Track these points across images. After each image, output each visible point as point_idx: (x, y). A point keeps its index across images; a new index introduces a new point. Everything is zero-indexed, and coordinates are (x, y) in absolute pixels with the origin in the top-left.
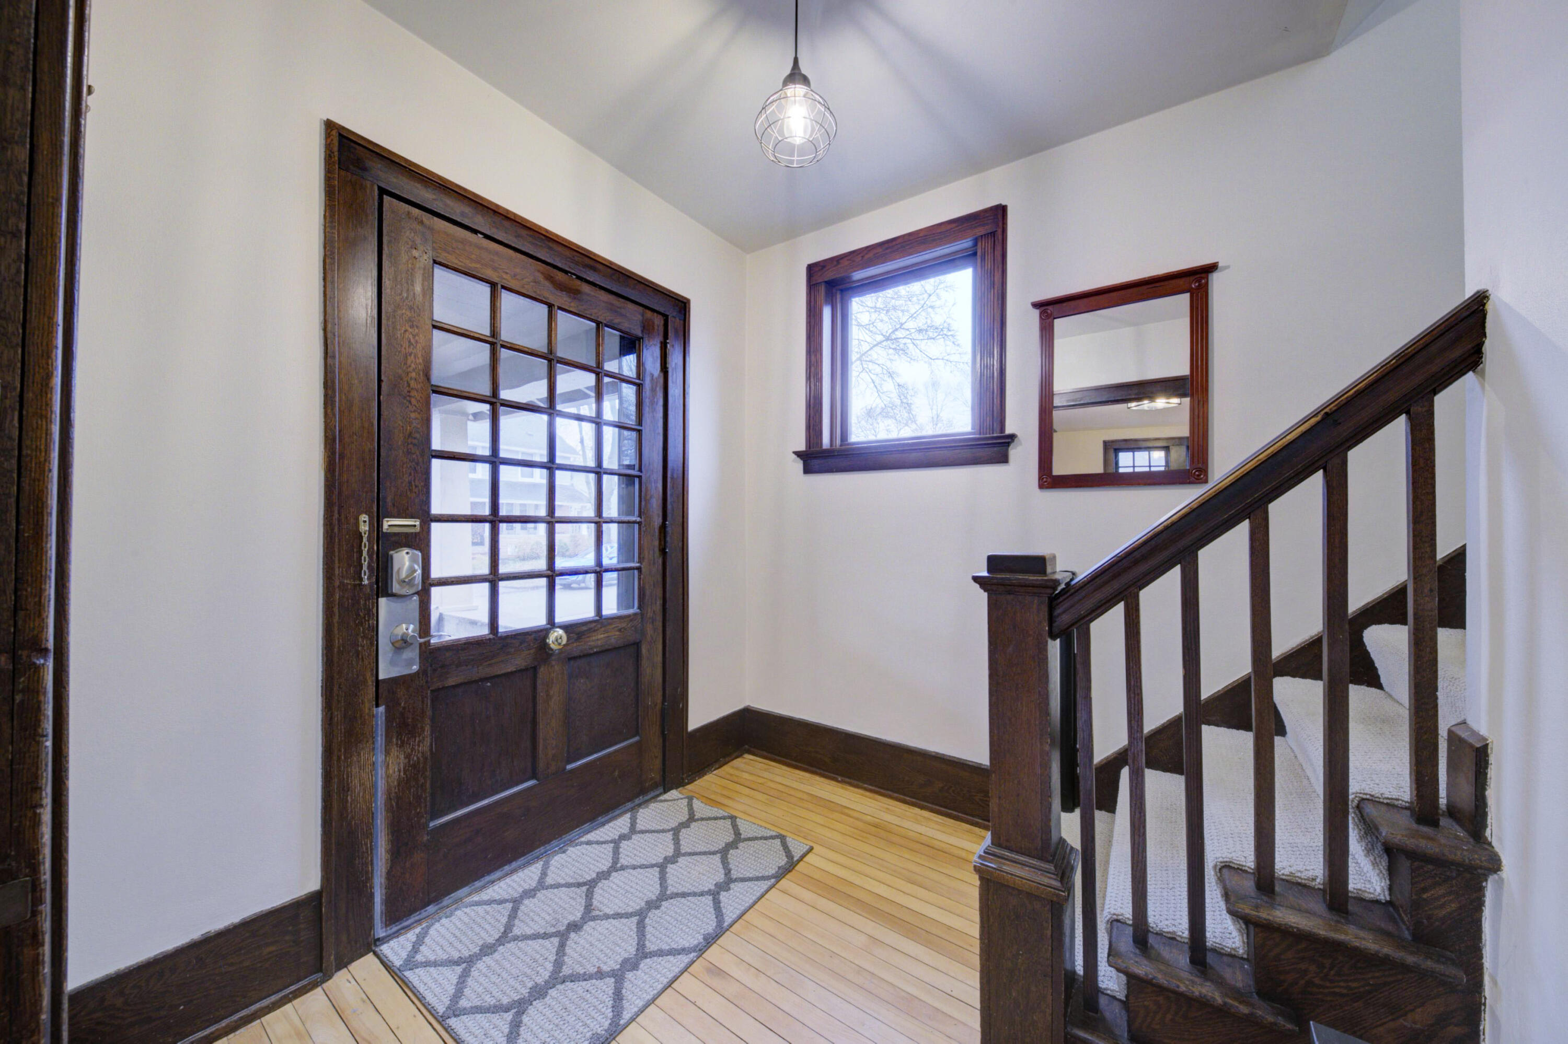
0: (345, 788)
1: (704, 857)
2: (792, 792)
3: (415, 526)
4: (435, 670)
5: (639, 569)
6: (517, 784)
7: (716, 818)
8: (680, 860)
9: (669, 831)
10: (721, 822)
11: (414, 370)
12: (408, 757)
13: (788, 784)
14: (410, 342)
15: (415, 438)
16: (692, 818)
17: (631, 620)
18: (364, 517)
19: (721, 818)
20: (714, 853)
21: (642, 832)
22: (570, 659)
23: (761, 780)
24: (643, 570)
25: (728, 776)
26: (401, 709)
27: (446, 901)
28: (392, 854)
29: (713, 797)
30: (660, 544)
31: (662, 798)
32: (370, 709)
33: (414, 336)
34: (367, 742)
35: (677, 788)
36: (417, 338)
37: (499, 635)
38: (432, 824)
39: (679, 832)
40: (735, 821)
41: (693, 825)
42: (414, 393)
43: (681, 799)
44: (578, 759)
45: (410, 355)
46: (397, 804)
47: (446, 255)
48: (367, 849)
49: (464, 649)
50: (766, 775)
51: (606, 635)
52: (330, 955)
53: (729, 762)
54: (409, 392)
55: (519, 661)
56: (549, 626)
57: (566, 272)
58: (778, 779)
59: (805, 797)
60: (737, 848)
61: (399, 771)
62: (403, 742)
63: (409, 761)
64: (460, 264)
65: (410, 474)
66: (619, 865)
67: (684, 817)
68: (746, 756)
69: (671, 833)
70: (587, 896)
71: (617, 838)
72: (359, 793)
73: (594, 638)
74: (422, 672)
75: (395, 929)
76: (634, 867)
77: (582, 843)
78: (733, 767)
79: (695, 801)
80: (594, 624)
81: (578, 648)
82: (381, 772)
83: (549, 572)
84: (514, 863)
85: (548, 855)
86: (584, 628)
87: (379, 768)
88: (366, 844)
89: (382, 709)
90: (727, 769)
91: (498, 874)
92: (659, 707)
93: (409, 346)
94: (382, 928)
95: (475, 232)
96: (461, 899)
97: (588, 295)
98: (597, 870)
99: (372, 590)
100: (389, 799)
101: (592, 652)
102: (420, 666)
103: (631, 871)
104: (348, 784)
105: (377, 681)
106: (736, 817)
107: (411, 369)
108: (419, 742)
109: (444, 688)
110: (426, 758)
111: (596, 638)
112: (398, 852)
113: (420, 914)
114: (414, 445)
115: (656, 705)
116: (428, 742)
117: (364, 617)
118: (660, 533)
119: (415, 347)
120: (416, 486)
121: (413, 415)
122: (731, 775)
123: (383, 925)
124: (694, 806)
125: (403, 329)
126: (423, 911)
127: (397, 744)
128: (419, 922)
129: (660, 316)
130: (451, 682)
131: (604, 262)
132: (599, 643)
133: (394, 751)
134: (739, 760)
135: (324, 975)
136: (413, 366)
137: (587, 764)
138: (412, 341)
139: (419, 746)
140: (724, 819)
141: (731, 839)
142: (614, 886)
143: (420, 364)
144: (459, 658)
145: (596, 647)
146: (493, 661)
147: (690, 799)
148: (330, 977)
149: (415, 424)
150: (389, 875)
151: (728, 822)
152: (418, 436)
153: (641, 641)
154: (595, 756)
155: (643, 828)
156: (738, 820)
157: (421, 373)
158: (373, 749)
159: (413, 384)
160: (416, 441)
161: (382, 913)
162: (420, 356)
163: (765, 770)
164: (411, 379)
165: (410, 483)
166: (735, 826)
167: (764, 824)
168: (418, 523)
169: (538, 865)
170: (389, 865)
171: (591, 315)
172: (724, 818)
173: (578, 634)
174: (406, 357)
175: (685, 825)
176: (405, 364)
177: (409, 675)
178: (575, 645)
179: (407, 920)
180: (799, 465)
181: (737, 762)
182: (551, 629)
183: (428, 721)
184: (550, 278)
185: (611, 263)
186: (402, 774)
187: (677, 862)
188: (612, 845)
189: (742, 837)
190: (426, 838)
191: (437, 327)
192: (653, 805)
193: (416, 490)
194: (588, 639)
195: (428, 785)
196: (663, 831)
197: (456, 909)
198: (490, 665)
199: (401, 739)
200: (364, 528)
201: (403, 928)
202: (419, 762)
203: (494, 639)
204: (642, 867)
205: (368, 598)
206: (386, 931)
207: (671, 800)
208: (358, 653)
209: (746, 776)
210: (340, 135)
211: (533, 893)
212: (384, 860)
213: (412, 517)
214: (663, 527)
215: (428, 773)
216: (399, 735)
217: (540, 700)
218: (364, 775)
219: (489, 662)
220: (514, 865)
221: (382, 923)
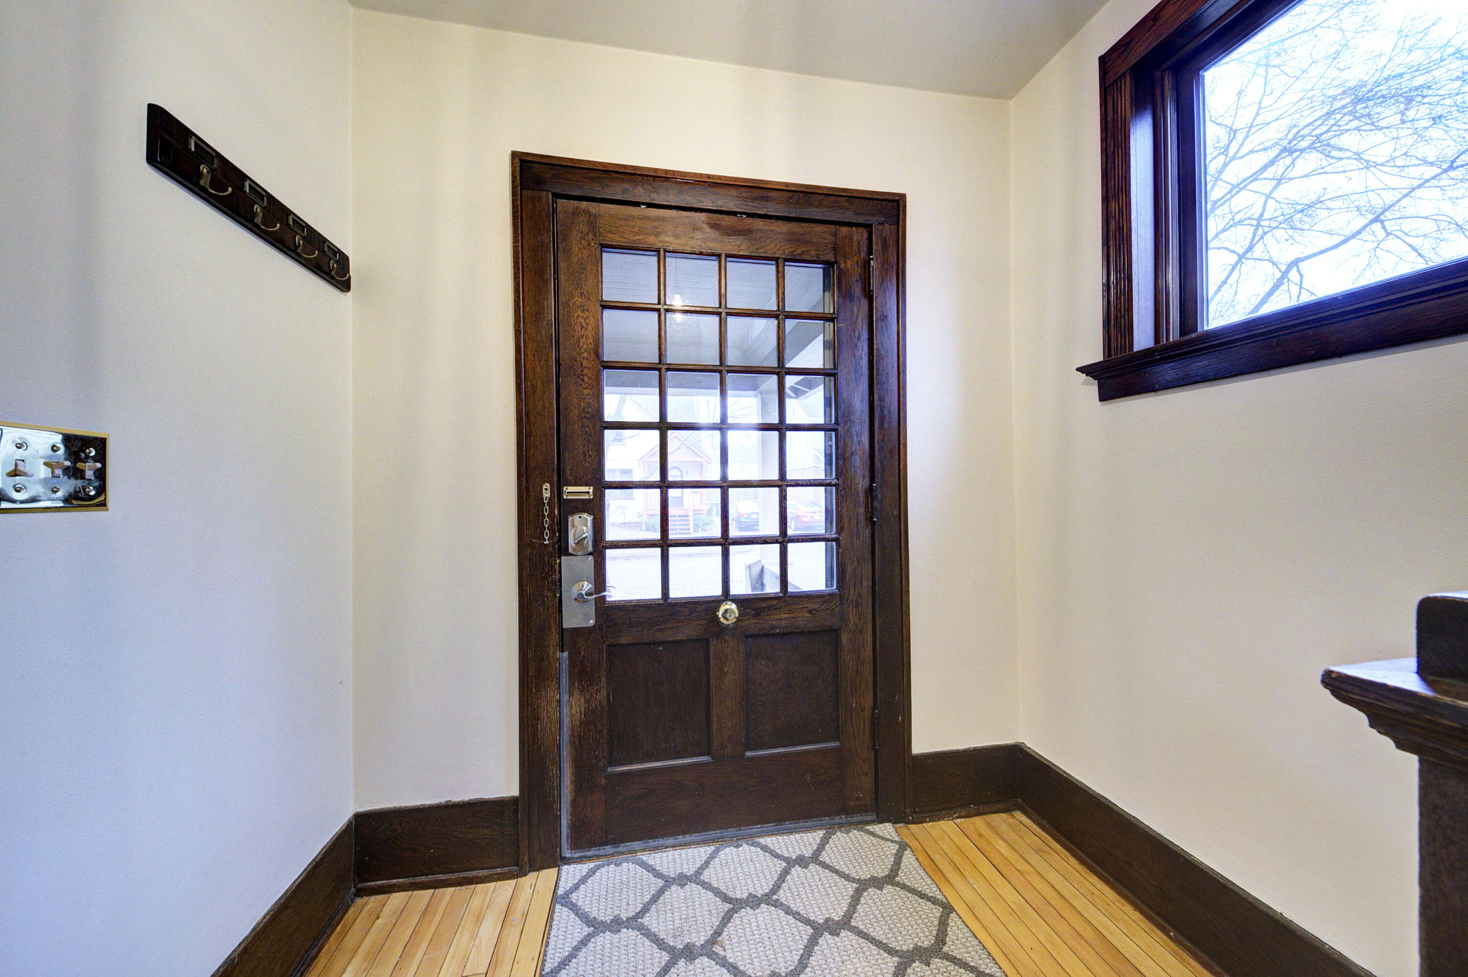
0: (536, 717)
1: (874, 949)
2: (1068, 914)
3: (588, 493)
4: (609, 627)
5: (836, 540)
6: (691, 756)
7: (922, 896)
8: (843, 933)
9: (854, 880)
10: (927, 905)
11: (586, 350)
12: (587, 702)
13: (1065, 893)
14: (582, 325)
15: (588, 413)
16: (891, 879)
17: (826, 602)
18: (547, 486)
19: (929, 899)
20: (891, 951)
21: (824, 865)
22: (747, 637)
23: (1022, 865)
24: (842, 542)
25: (975, 837)
26: (581, 658)
27: (622, 848)
28: (576, 786)
29: (937, 857)
30: (866, 512)
31: (870, 828)
32: (554, 653)
33: (585, 319)
34: (552, 681)
35: (895, 822)
36: (587, 320)
37: (669, 601)
38: (609, 770)
39: (865, 890)
40: (948, 915)
41: (888, 889)
42: (586, 371)
43: (892, 841)
44: (761, 749)
45: (582, 337)
46: (580, 741)
47: (612, 235)
48: (553, 775)
49: (634, 611)
50: (1035, 859)
51: (792, 615)
52: (525, 855)
53: (985, 814)
54: (582, 371)
55: (688, 631)
56: (723, 598)
57: (734, 214)
58: (1053, 877)
59: (1089, 934)
60: (928, 964)
61: (581, 713)
62: (583, 687)
63: (589, 707)
64: (624, 240)
65: (584, 446)
66: (775, 897)
67: (882, 871)
68: (1018, 814)
69: (855, 885)
70: (723, 919)
71: (794, 858)
72: (546, 724)
73: (776, 617)
74: (597, 627)
75: (578, 855)
76: (788, 911)
77: (759, 845)
78: (989, 825)
79: (908, 852)
80: (776, 602)
81: (753, 624)
82: (566, 710)
83: (722, 540)
84: (688, 836)
85: (723, 841)
86: (764, 605)
87: (565, 707)
88: (553, 771)
89: (566, 654)
90: (979, 822)
91: (670, 841)
92: (867, 713)
93: (581, 330)
94: (568, 849)
95: (637, 204)
96: (635, 852)
97: (760, 231)
98: (752, 890)
99: (554, 549)
100: (572, 735)
101: (774, 632)
102: (596, 621)
103: (782, 914)
104: (538, 714)
105: (562, 629)
106: (952, 910)
107: (583, 350)
108: (597, 690)
109: (617, 645)
110: (603, 707)
111: (778, 617)
112: (581, 786)
113: (599, 850)
114: (588, 418)
115: (863, 710)
116: (604, 693)
117: (549, 573)
118: (866, 498)
119: (587, 329)
120: (590, 456)
121: (586, 392)
122: (980, 835)
123: (569, 847)
124: (904, 860)
125: (576, 315)
126: (602, 848)
127: (578, 688)
128: (598, 857)
129: (861, 230)
130: (624, 640)
131: (778, 187)
132: (783, 623)
133: (576, 693)
134: (1003, 815)
135: (520, 870)
136: (585, 347)
137: (773, 756)
138: (584, 324)
139: (597, 694)
140: (934, 903)
141: (926, 944)
142: (754, 924)
143: (591, 343)
144: (631, 618)
145: (779, 628)
146: (662, 627)
147: (903, 846)
148: (525, 875)
149: (587, 400)
150: (574, 803)
151: (937, 911)
152: (590, 410)
153: (839, 628)
154: (781, 750)
155: (828, 861)
156: (953, 915)
157: (592, 352)
158: (559, 688)
159: (585, 363)
160: (587, 415)
161: (568, 834)
162: (590, 336)
163: (1038, 851)
164: (584, 358)
165: (584, 453)
166: (943, 924)
167: (991, 946)
168: (591, 491)
169: (708, 848)
170: (573, 794)
171: (766, 252)
172: (934, 901)
173: (755, 610)
174: (579, 341)
175: (877, 883)
176: (579, 346)
177: (587, 628)
178: (753, 621)
179: (589, 851)
180: (1092, 388)
181: (1000, 820)
182: (723, 601)
183: (604, 673)
184: (715, 226)
185: (787, 184)
186: (583, 716)
187: (838, 935)
188: (784, 864)
189: (945, 949)
190: (603, 781)
191: (607, 306)
192: (855, 833)
193: (590, 460)
194: (768, 617)
195: (605, 732)
196: (847, 877)
197: (627, 860)
198: (659, 630)
199: (582, 685)
200: (547, 495)
201: (585, 857)
202: (597, 709)
203: (663, 604)
204: (797, 916)
205: (551, 555)
206: (571, 853)
207: (880, 837)
208: (544, 602)
209: (1001, 846)
210: (521, 160)
211: (685, 881)
212: (569, 789)
213: (586, 485)
214: (870, 490)
215: (605, 722)
216: (580, 680)
217: (713, 676)
218: (550, 710)
219: (658, 627)
220: (688, 838)
221: (568, 843)
